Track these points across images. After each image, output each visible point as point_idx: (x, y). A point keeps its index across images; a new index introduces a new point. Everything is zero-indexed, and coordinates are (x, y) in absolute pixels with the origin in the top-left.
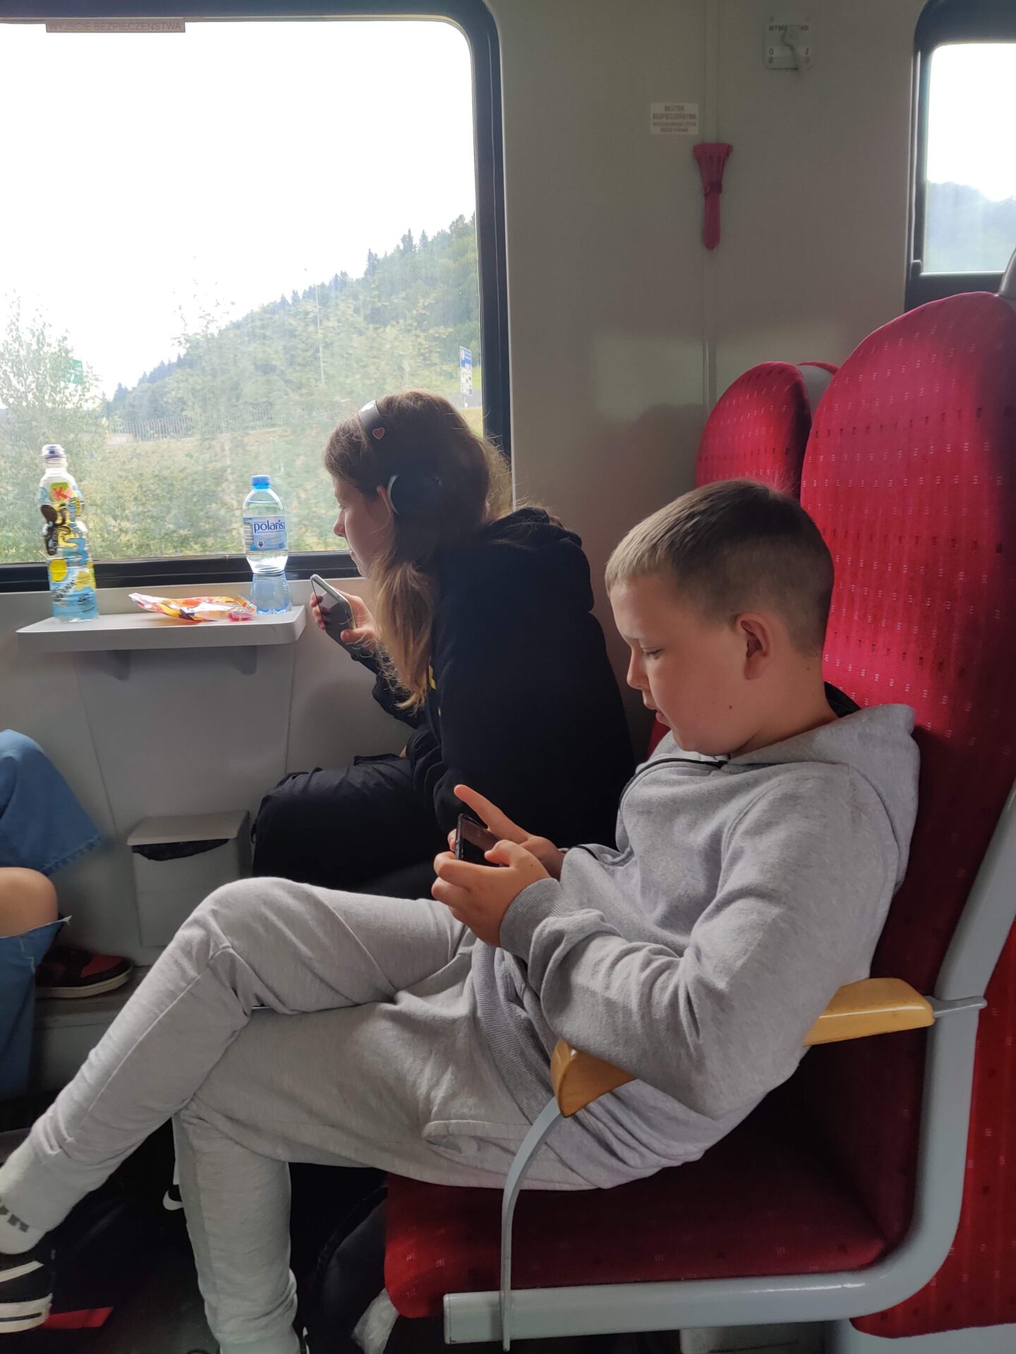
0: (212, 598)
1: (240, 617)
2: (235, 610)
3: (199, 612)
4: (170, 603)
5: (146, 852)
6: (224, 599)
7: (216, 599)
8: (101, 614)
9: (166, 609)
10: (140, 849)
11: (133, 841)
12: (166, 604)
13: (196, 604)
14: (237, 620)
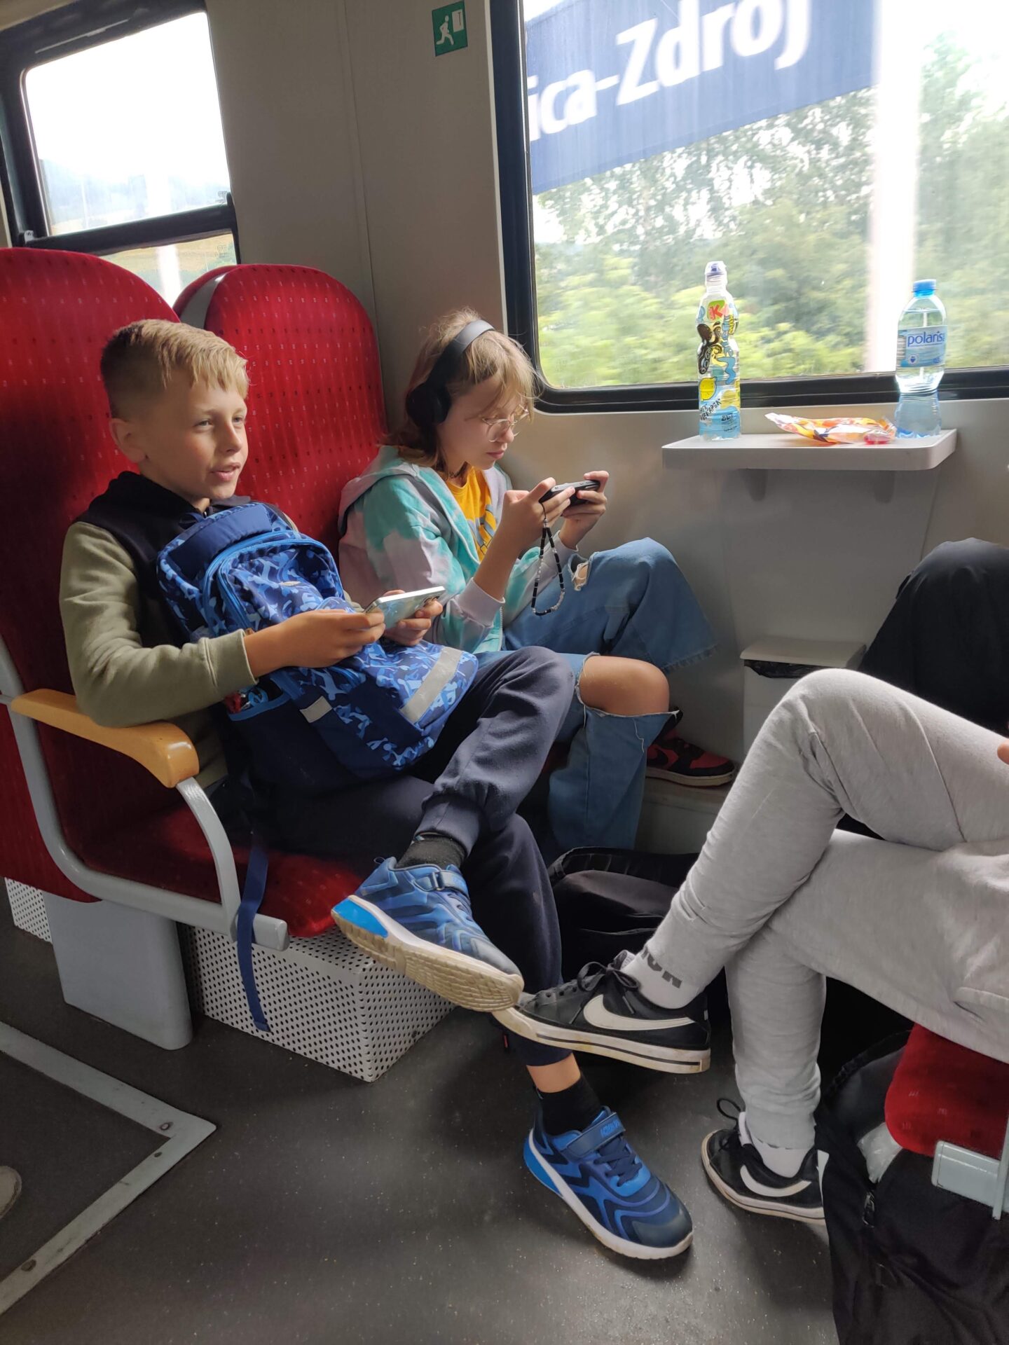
0: (853, 419)
1: (877, 440)
2: (872, 432)
3: (833, 434)
4: (806, 423)
5: (757, 667)
6: (866, 420)
7: (857, 420)
8: (743, 434)
9: (800, 429)
10: (752, 664)
11: (745, 655)
12: (802, 425)
13: (833, 425)
14: (872, 443)
